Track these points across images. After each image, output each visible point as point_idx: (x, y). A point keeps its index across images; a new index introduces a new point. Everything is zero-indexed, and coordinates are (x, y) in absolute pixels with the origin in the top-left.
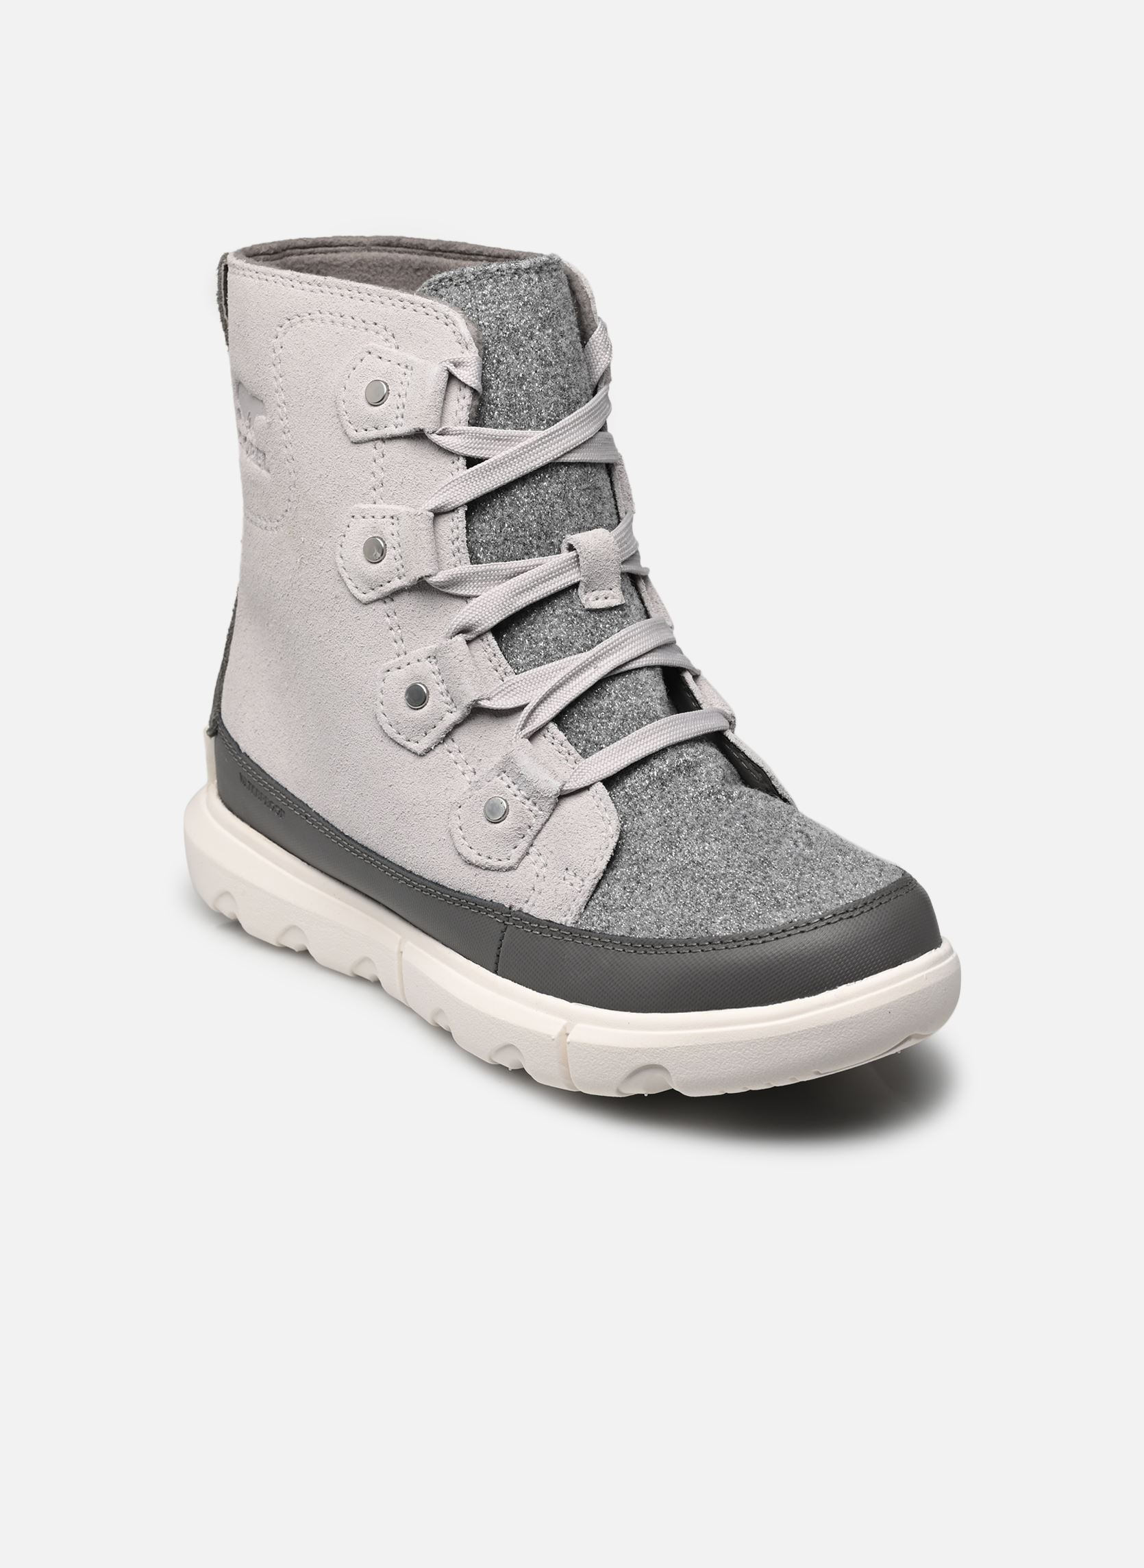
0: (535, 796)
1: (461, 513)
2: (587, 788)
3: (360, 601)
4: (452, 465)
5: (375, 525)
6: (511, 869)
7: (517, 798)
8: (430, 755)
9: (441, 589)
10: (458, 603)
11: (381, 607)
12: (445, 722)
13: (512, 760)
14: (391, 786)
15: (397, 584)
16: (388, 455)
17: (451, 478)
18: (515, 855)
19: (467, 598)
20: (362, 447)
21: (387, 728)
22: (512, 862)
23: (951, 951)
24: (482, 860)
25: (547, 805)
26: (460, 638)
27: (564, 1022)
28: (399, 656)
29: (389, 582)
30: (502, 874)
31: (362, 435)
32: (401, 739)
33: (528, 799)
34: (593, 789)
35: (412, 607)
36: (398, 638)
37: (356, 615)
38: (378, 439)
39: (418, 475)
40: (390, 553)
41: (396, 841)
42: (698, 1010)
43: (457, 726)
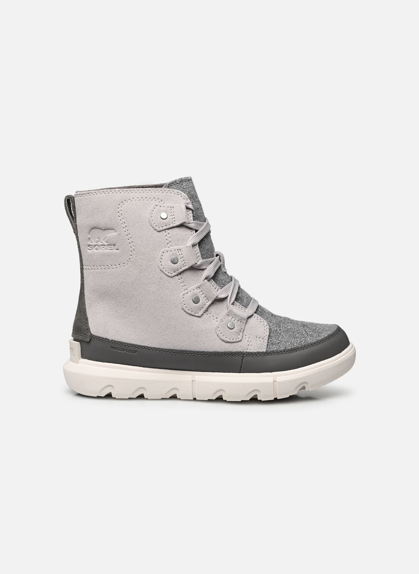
0: (241, 319)
1: (197, 246)
2: (252, 316)
3: (169, 277)
4: (192, 233)
5: (173, 253)
6: (241, 341)
7: (235, 321)
8: (203, 316)
9: (198, 268)
10: (201, 271)
11: (177, 278)
12: (207, 305)
13: (232, 311)
14: (192, 328)
15: (183, 268)
16: (171, 233)
17: (193, 236)
18: (240, 337)
19: (204, 269)
20: (161, 232)
21: (187, 311)
22: (240, 339)
23: (353, 346)
24: (231, 340)
25: (245, 321)
26: (206, 280)
27: (273, 378)
28: (185, 290)
29: (181, 268)
30: (238, 343)
31: (161, 229)
32: (193, 313)
33: (239, 321)
34: (254, 316)
35: (187, 275)
36: (184, 285)
37: (168, 281)
38: (166, 229)
39: (182, 237)
40: (180, 260)
41: (196, 343)
42: (313, 364)
43: (209, 306)
